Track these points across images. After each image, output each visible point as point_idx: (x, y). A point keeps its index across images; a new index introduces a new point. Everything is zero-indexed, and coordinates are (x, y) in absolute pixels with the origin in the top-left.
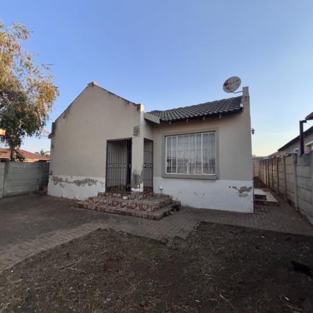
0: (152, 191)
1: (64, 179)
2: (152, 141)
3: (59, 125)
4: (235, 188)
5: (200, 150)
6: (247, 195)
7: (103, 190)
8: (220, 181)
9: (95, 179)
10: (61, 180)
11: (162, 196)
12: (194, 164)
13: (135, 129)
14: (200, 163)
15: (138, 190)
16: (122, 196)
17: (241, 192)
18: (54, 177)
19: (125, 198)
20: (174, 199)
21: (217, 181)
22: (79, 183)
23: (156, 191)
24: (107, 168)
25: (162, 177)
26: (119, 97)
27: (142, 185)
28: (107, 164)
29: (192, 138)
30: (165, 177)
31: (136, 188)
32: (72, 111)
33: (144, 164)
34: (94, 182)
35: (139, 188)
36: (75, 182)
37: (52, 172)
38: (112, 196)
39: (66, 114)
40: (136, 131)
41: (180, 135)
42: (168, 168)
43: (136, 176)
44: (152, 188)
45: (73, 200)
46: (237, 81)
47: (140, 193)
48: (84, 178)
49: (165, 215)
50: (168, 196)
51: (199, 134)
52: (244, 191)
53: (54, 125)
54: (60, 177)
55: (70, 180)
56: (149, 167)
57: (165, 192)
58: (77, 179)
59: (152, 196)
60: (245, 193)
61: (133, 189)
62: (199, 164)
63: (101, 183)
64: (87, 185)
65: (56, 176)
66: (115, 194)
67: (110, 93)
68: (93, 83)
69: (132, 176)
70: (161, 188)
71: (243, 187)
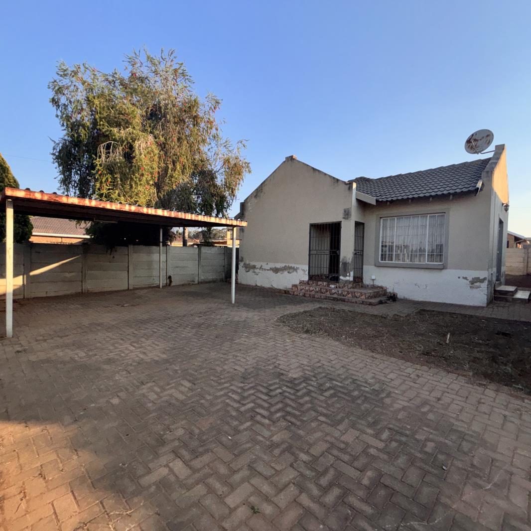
0: (362, 282)
1: (258, 266)
2: (363, 224)
3: (249, 206)
4: (465, 278)
5: (425, 235)
6: (479, 287)
7: (306, 278)
8: (447, 270)
9: (296, 266)
10: (254, 267)
11: (373, 287)
12: (416, 251)
13: (345, 211)
14: (424, 251)
15: (348, 278)
16: (328, 286)
17: (472, 284)
18: (244, 264)
19: (333, 286)
20: (388, 291)
21: (443, 271)
22: (276, 270)
23: (367, 281)
24: (310, 255)
25: (375, 266)
26: (325, 174)
27: (352, 273)
28: (310, 251)
29: (416, 219)
30: (379, 266)
31: (345, 276)
32: (265, 189)
33: (355, 250)
34: (295, 270)
35: (349, 276)
36: (271, 269)
37: (242, 258)
38: (317, 285)
39: (258, 192)
40: (347, 214)
41: (400, 217)
42: (382, 255)
43: (345, 264)
44: (362, 279)
45: (269, 288)
46: (487, 136)
47: (350, 282)
48: (283, 265)
49: (381, 303)
50: (382, 287)
51: (424, 215)
52: (476, 282)
53: (243, 206)
54: (252, 263)
55: (265, 267)
56: (359, 253)
57: (378, 283)
58: (274, 267)
59: (362, 287)
60: (478, 284)
61: (341, 277)
62: (422, 251)
63: (304, 270)
64: (286, 273)
65: (248, 263)
66: (320, 283)
67: (314, 169)
68: (292, 157)
69: (341, 263)
70: (373, 277)
71: (475, 278)
